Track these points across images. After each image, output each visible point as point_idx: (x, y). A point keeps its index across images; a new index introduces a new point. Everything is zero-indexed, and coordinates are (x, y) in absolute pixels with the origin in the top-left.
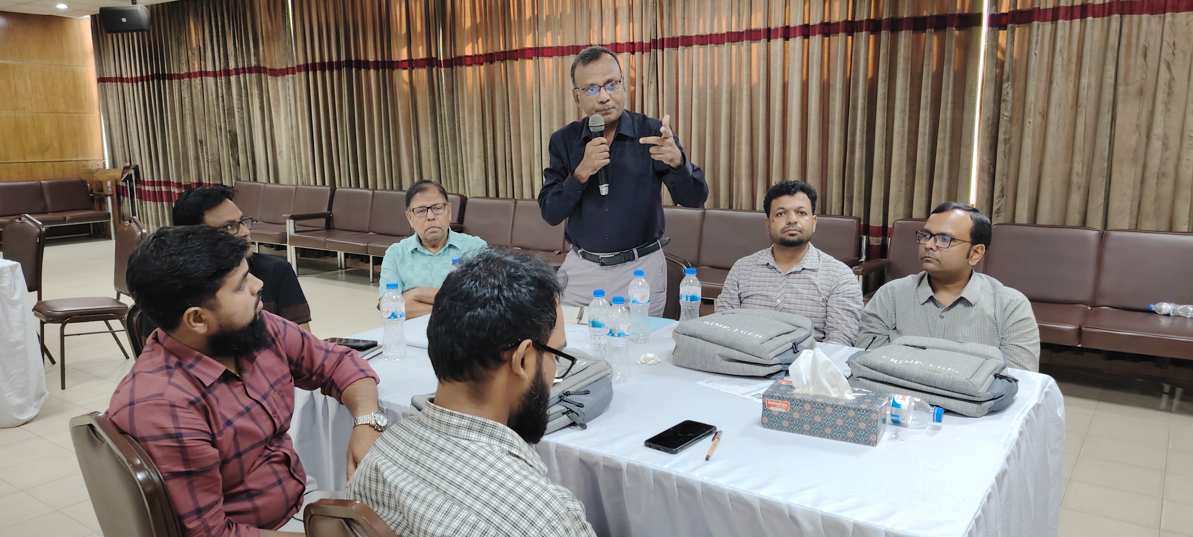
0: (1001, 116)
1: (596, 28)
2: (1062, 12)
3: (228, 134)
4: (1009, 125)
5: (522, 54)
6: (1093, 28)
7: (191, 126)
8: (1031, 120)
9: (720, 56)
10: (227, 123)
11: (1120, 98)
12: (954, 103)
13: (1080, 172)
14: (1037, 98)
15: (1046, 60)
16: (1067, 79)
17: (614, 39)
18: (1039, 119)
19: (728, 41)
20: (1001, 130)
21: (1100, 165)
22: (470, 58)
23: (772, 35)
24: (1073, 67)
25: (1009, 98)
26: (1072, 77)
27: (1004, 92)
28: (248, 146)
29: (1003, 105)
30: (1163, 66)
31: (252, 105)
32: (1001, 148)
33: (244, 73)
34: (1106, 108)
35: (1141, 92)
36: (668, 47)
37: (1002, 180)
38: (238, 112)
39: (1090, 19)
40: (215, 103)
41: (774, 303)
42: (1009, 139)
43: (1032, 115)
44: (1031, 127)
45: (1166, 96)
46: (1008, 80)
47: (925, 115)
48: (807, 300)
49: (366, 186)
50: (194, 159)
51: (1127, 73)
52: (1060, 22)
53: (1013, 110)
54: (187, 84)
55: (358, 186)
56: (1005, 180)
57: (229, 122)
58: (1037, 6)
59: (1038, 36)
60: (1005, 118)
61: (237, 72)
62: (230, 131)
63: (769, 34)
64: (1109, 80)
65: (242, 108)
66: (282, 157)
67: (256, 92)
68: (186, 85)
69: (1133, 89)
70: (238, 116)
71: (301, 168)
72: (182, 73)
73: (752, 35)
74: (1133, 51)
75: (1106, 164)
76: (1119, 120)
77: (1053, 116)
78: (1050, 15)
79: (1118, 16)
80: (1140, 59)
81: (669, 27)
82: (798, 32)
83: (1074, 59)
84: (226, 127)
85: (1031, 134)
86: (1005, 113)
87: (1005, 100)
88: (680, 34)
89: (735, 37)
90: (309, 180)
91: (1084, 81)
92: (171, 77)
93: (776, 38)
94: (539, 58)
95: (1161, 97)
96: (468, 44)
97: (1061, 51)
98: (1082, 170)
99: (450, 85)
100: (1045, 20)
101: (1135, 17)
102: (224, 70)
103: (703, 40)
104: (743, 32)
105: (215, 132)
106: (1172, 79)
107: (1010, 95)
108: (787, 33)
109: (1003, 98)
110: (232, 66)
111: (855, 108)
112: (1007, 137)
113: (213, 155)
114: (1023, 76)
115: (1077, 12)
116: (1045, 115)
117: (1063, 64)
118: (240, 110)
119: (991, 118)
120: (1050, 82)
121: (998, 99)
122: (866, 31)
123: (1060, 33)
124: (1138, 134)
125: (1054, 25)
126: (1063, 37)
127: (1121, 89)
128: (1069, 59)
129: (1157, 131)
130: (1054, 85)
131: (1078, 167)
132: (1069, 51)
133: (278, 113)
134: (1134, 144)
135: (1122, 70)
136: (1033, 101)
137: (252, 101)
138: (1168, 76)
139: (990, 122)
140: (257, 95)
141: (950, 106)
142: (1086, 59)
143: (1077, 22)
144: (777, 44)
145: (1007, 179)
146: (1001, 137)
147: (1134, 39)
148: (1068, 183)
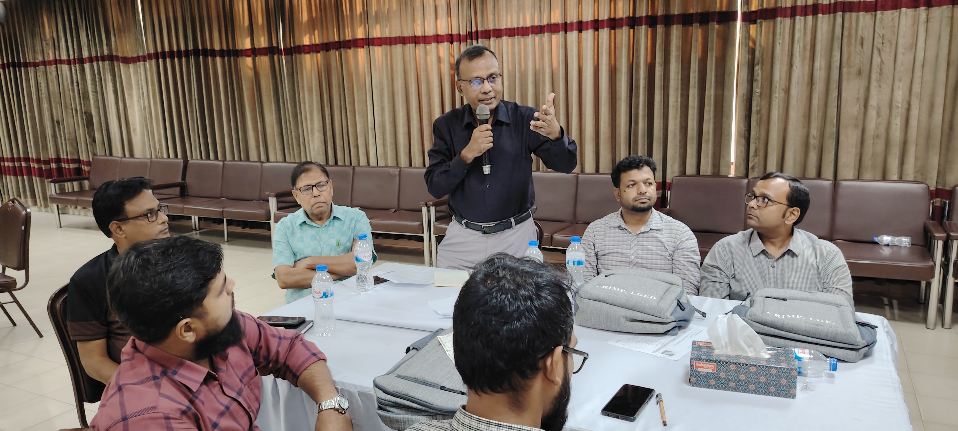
0: (754, 92)
1: (419, 22)
2: (799, 10)
3: (84, 115)
4: (759, 99)
5: (355, 43)
6: (822, 22)
7: (48, 108)
8: (777, 95)
9: (525, 45)
10: (83, 106)
11: (844, 77)
12: (716, 82)
13: (815, 136)
14: (780, 78)
15: (786, 48)
16: (803, 63)
17: (435, 31)
18: (783, 94)
19: (532, 33)
20: (754, 103)
21: (831, 129)
22: (307, 47)
23: (568, 28)
24: (808, 53)
25: (759, 78)
26: (807, 61)
27: (756, 73)
28: (103, 125)
29: (755, 84)
30: (876, 52)
31: (106, 89)
32: (754, 118)
33: (98, 60)
34: (834, 85)
35: (859, 73)
36: (482, 38)
37: (756, 143)
38: (93, 95)
39: (820, 15)
40: (70, 87)
41: (629, 259)
42: (760, 110)
43: (777, 92)
44: (777, 101)
45: (878, 75)
46: (758, 64)
47: (693, 93)
48: (656, 255)
49: (216, 158)
50: (52, 136)
51: (849, 58)
52: (798, 18)
53: (762, 88)
54: (43, 71)
55: (208, 158)
56: (757, 143)
57: (85, 104)
58: (779, 5)
59: (781, 29)
60: (757, 94)
61: (91, 60)
62: (85, 113)
63: (566, 27)
64: (836, 64)
65: (97, 92)
66: (136, 135)
67: (110, 77)
68: (42, 73)
69: (854, 70)
70: (93, 99)
71: (155, 143)
72: (37, 61)
73: (553, 28)
74: (853, 40)
75: (835, 129)
76: (844, 95)
77: (794, 92)
78: (789, 12)
79: (841, 13)
80: (859, 47)
81: (482, 21)
82: (589, 26)
83: (808, 47)
84: (81, 109)
85: (777, 107)
86: (757, 90)
87: (756, 80)
88: (491, 27)
89: (539, 30)
90: (162, 153)
91: (817, 64)
92: (26, 65)
93: (572, 30)
94: (370, 47)
95: (874, 76)
96: (306, 35)
97: (798, 41)
98: (817, 134)
99: (291, 70)
100: (785, 16)
101: (854, 14)
102: (78, 59)
103: (512, 32)
104: (544, 26)
105: (71, 114)
106: (882, 62)
107: (760, 75)
108: (581, 26)
109: (755, 78)
110: (85, 54)
111: (638, 87)
112: (758, 108)
113: (69, 133)
114: (770, 61)
115: (810, 10)
116: (788, 91)
117: (799, 51)
118: (94, 94)
119: (745, 94)
120: (791, 65)
121: (751, 80)
122: (645, 25)
123: (797, 27)
124: (858, 105)
125: (792, 20)
126: (800, 30)
127: (845, 70)
128: (805, 48)
129: (872, 103)
130: (794, 68)
131: (814, 132)
132: (804, 41)
133: (131, 95)
134: (856, 113)
135: (845, 56)
136: (778, 81)
137: (106, 85)
138: (879, 60)
139: (745, 98)
140: (110, 80)
141: (713, 85)
142: (819, 47)
143: (810, 18)
144: (573, 35)
145: (759, 142)
146: (754, 109)
147: (853, 32)
148: (806, 145)
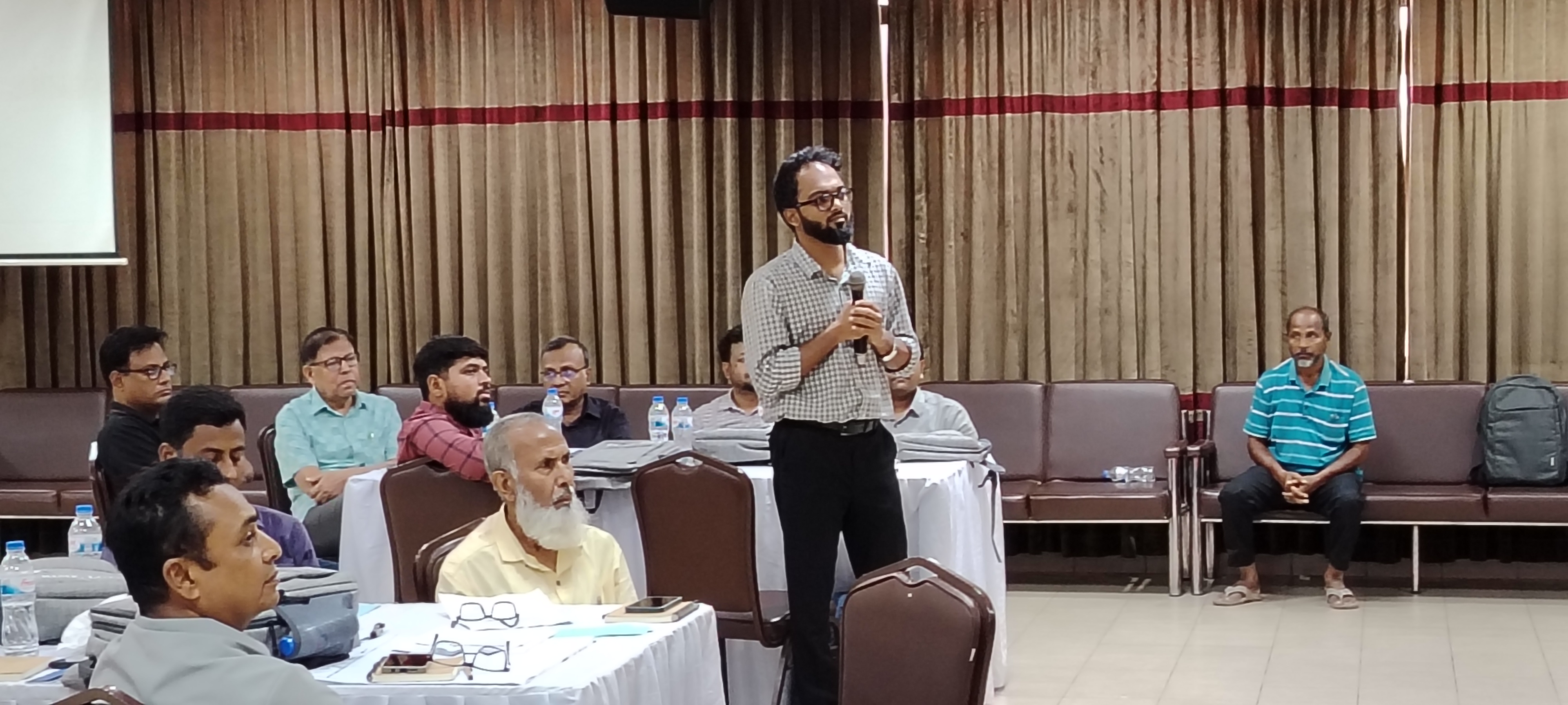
0: (916, 238)
2: (976, 105)
4: (926, 250)
6: (1013, 126)
8: (952, 243)
11: (1050, 216)
13: (1015, 310)
14: (955, 212)
15: (962, 166)
16: (989, 190)
18: (961, 242)
20: (918, 257)
21: (1037, 300)
23: (591, 114)
24: (995, 175)
25: (923, 214)
26: (995, 188)
27: (917, 207)
29: (917, 223)
30: (1092, 175)
32: (919, 280)
35: (1072, 209)
36: (416, 124)
37: (924, 325)
39: (1008, 115)
42: (929, 268)
43: (952, 237)
44: (953, 253)
45: (1099, 212)
46: (920, 191)
51: (1054, 184)
52: (976, 117)
53: (929, 230)
56: (927, 324)
58: (947, 96)
59: (951, 132)
60: (921, 241)
63: (586, 113)
64: (1037, 194)
69: (1063, 205)
73: (561, 113)
74: (1058, 157)
75: (1043, 300)
76: (1051, 244)
77: (978, 237)
78: (962, 108)
79: (1039, 113)
80: (1067, 167)
81: (417, 90)
82: (632, 114)
83: (996, 165)
85: (953, 262)
86: (921, 235)
87: (919, 218)
89: (534, 114)
91: (1009, 194)
93: (598, 118)
94: (186, 129)
95: (1094, 214)
97: (979, 155)
98: (1018, 309)
100: (958, 113)
101: (1058, 116)
104: (545, 109)
106: (1103, 191)
107: (925, 210)
108: (615, 112)
109: (916, 214)
112: (925, 265)
114: (938, 184)
115: (994, 105)
116: (967, 236)
117: (983, 171)
119: (904, 241)
120: (969, 194)
121: (911, 216)
122: (731, 116)
123: (976, 132)
124: (1073, 260)
125: (968, 120)
126: (981, 137)
127: (1049, 204)
129: (1094, 256)
130: (975, 198)
131: (1012, 305)
132: (989, 154)
134: (1071, 272)
135: (1049, 181)
136: (953, 218)
138: (1099, 189)
139: (904, 246)
142: (1009, 165)
143: (995, 118)
145: (930, 322)
146: (919, 266)
147: (1058, 142)
148: (1002, 325)
